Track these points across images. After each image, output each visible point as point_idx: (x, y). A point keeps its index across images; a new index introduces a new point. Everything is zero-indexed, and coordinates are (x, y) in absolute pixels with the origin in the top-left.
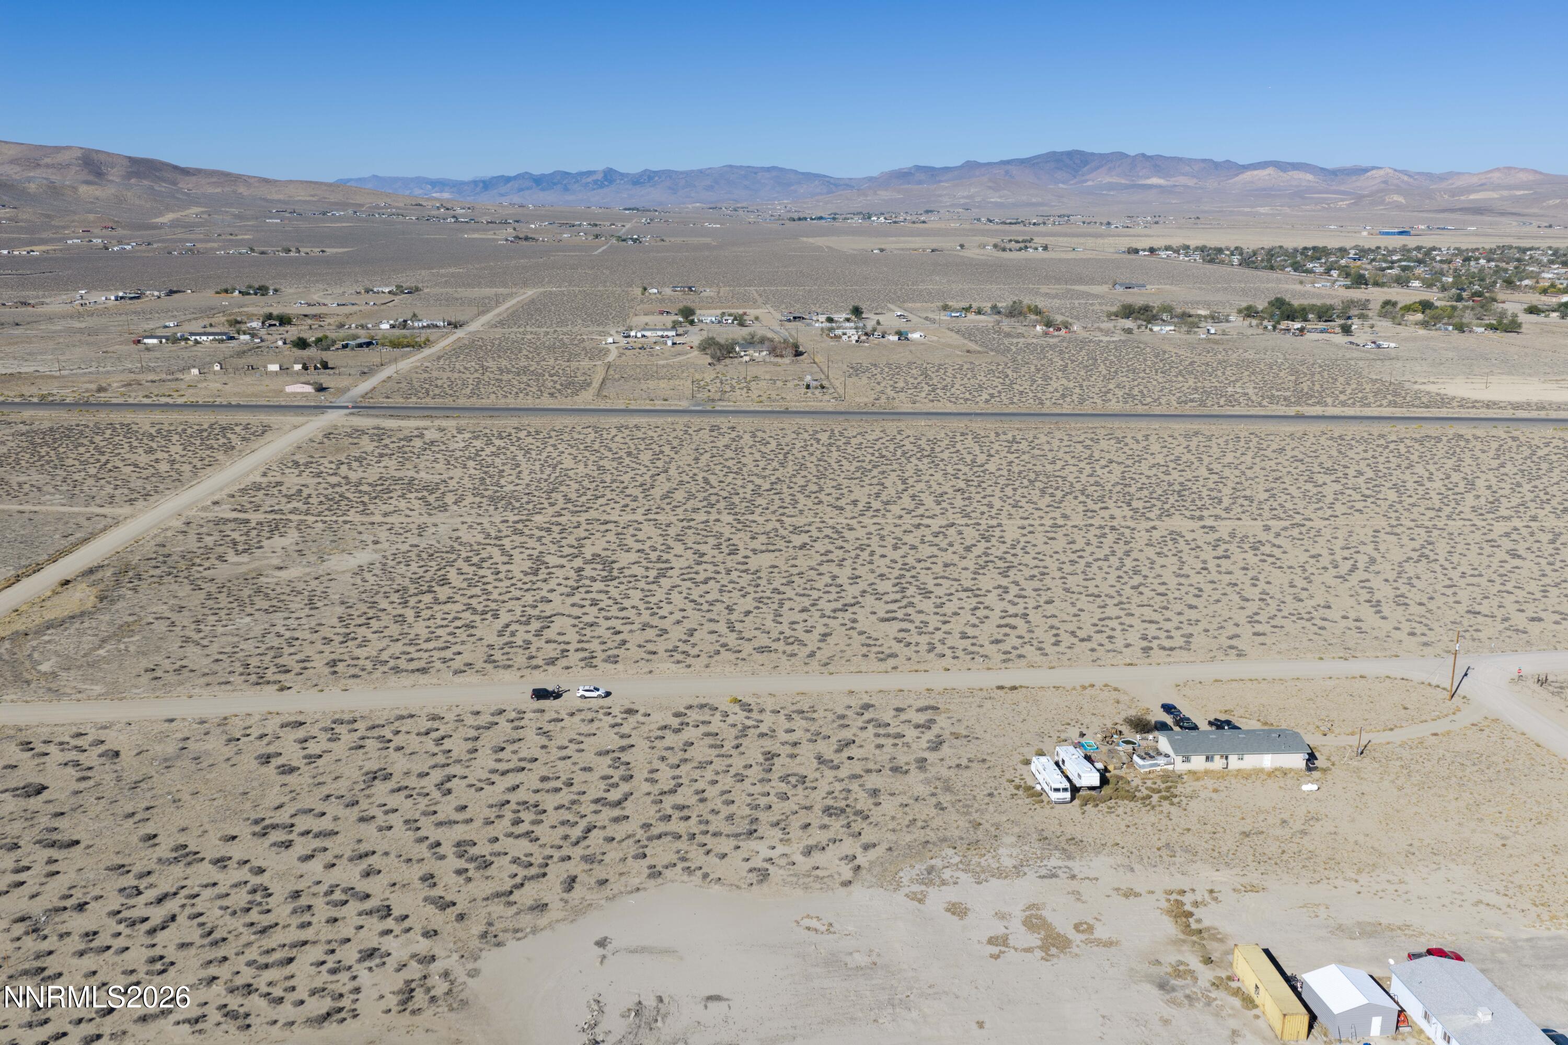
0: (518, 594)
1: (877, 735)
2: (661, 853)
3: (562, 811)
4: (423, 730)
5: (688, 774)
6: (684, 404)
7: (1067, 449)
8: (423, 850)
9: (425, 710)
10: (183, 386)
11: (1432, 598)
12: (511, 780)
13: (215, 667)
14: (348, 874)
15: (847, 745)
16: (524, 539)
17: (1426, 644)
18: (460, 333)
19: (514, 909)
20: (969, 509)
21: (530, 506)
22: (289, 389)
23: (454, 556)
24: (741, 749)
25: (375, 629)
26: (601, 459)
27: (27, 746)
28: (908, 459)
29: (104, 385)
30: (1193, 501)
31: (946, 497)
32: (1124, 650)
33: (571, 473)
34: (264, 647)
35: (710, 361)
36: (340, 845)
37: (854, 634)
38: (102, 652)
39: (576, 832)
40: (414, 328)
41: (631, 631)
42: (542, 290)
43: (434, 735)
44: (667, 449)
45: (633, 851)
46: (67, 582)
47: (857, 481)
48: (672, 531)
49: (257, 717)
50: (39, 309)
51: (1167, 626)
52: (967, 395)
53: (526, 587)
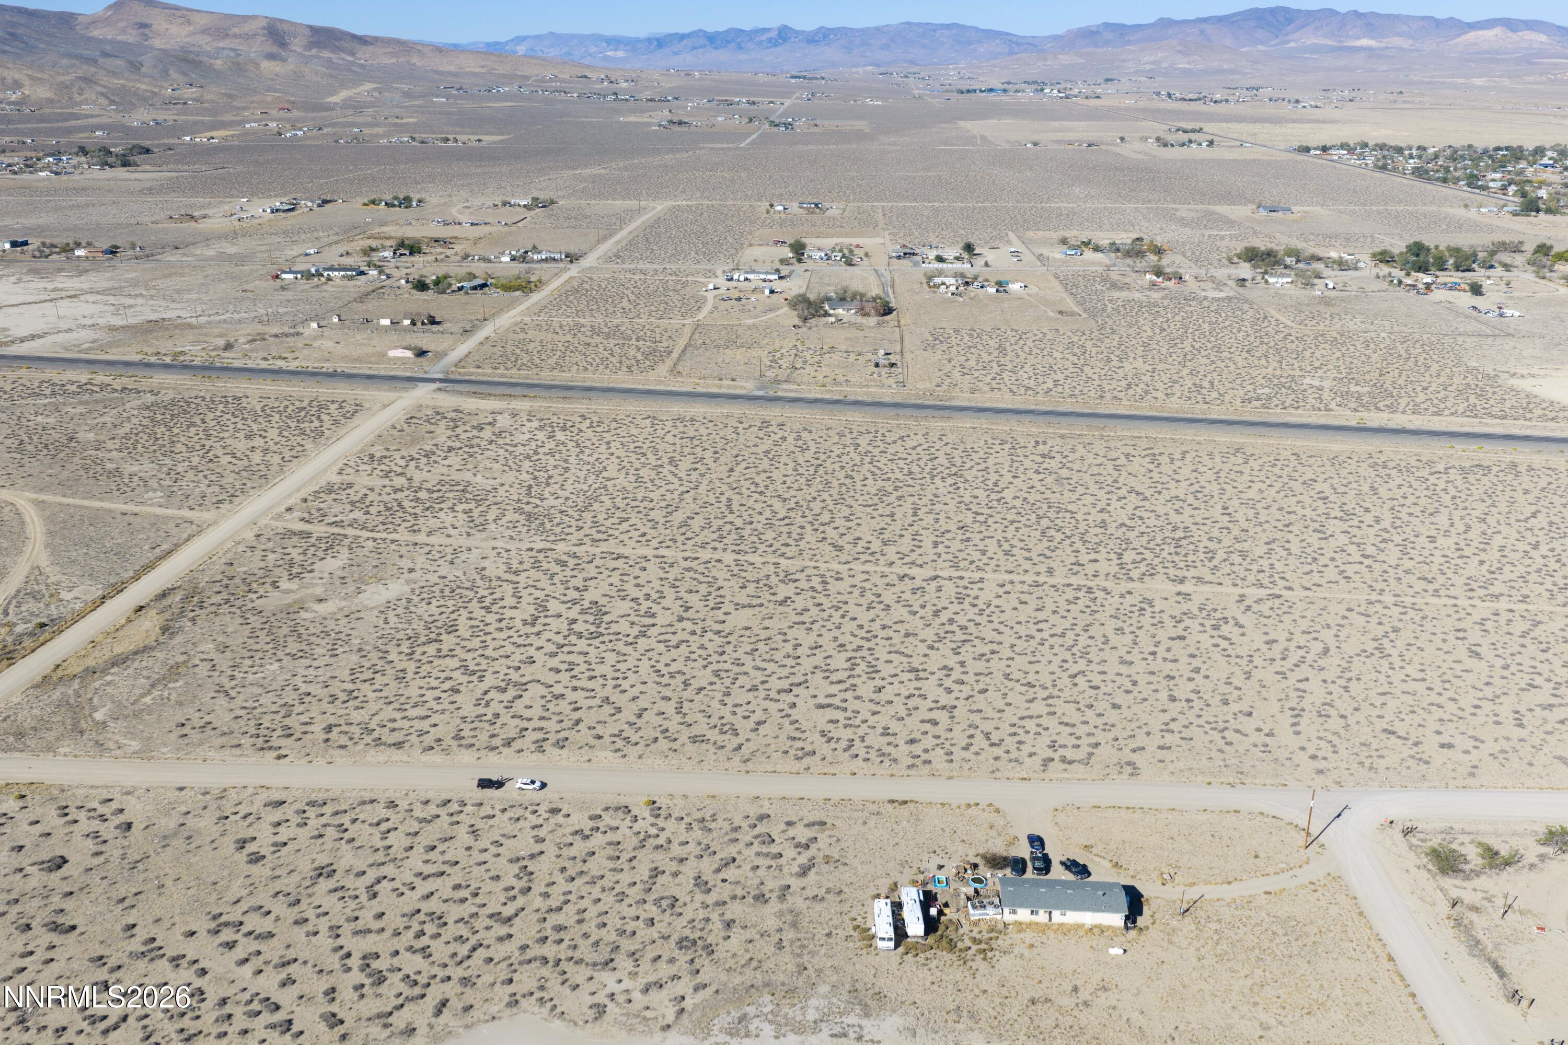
0: (510, 649)
1: (758, 854)
2: (526, 980)
3: (460, 925)
4: (376, 820)
5: (579, 889)
6: (748, 386)
7: (1095, 470)
8: (334, 961)
9: (387, 794)
10: (299, 342)
11: (1356, 709)
12: (430, 885)
13: (234, 726)
14: (268, 984)
15: (727, 865)
16: (539, 575)
17: (1320, 772)
18: (574, 270)
19: (388, 1032)
20: (961, 555)
21: (558, 530)
22: (392, 353)
23: (471, 594)
24: (634, 863)
25: (377, 687)
26: (644, 465)
27: (63, 811)
28: (933, 477)
29: (232, 340)
30: (1186, 555)
31: (948, 536)
32: (1027, 760)
33: (610, 484)
34: (281, 702)
35: (797, 321)
36: (272, 950)
37: (786, 722)
38: (148, 700)
39: (464, 950)
40: (532, 261)
41: (590, 708)
42: (672, 203)
43: (384, 826)
44: (708, 455)
45: (504, 976)
46: (141, 608)
47: (869, 510)
48: (674, 573)
49: (250, 790)
50: (202, 225)
51: (1082, 730)
52: (1032, 383)
53: (520, 641)
